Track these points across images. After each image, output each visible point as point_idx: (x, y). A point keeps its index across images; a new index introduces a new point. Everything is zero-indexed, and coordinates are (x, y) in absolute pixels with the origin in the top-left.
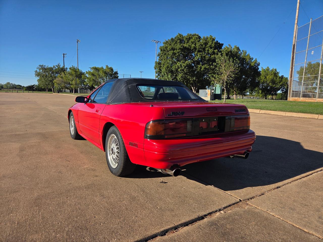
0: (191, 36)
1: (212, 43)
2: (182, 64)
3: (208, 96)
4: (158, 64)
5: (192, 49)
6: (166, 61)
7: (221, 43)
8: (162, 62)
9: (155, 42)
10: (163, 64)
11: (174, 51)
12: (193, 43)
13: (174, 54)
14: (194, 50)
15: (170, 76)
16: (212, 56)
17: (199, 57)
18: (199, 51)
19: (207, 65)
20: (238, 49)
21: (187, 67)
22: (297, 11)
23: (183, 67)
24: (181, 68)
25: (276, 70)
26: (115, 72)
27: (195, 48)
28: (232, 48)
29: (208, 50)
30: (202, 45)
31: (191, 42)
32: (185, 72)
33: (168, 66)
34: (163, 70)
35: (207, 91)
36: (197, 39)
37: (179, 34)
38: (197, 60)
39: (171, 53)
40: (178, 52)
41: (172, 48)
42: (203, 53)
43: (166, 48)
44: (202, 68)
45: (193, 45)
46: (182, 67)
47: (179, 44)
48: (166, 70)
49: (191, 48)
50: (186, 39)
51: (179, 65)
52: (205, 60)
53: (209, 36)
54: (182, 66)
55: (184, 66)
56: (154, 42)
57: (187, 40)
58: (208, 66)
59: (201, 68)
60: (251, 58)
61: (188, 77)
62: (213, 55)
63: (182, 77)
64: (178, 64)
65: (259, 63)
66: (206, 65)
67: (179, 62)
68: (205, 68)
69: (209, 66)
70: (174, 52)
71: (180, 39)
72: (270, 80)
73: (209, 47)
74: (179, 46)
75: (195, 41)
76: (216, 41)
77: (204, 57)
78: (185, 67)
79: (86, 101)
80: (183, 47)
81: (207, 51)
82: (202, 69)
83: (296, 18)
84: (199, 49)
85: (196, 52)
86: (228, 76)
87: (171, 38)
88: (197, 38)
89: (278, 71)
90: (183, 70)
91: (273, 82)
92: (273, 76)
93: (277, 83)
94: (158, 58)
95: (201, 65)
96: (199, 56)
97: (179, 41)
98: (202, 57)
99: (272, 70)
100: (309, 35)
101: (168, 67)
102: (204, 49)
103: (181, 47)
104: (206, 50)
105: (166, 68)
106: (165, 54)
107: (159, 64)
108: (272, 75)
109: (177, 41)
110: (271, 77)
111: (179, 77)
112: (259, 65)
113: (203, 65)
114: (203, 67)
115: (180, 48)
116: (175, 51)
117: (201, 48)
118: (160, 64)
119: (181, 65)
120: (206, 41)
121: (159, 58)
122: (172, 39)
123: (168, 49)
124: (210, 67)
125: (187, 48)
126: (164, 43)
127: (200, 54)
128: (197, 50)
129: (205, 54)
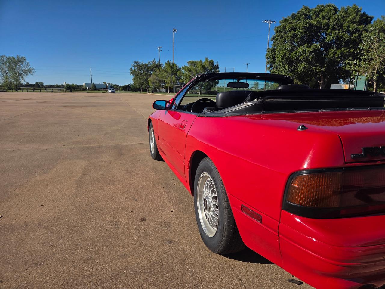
0: (322, 8)
1: (357, 15)
2: (306, 48)
4: (271, 51)
5: (323, 26)
6: (283, 47)
7: (370, 15)
8: (278, 48)
9: (268, 22)
10: (279, 51)
11: (296, 31)
12: (324, 18)
13: (295, 35)
14: (326, 28)
15: (287, 67)
16: (354, 35)
17: (334, 37)
18: (334, 29)
21: (313, 54)
23: (308, 54)
24: (304, 55)
26: (215, 66)
29: (348, 27)
30: (339, 20)
31: (322, 16)
32: (310, 60)
33: (285, 53)
34: (279, 58)
35: (343, 87)
36: (332, 12)
37: (305, 7)
38: (329, 41)
39: (290, 34)
40: (301, 33)
41: (293, 26)
42: (341, 31)
43: (284, 28)
45: (325, 21)
46: (306, 53)
47: (304, 21)
48: (282, 59)
49: (321, 25)
52: (343, 42)
53: (351, 6)
54: (307, 51)
55: (308, 51)
56: (266, 22)
57: (315, 14)
58: (346, 50)
59: (335, 53)
62: (355, 33)
63: (304, 68)
64: (301, 49)
66: (343, 49)
67: (301, 47)
68: (342, 54)
69: (348, 50)
70: (295, 34)
71: (306, 15)
73: (350, 21)
74: (303, 23)
75: (329, 14)
76: (362, 12)
77: (342, 36)
78: (310, 54)
79: (168, 107)
80: (310, 24)
81: (346, 28)
82: (337, 56)
84: (334, 26)
85: (329, 31)
86: (381, 63)
87: (292, 14)
88: (331, 10)
90: (307, 58)
94: (271, 43)
95: (336, 49)
96: (333, 35)
98: (337, 36)
101: (285, 54)
102: (341, 26)
103: (306, 24)
105: (282, 56)
106: (282, 37)
109: (301, 16)
111: (301, 67)
113: (338, 49)
114: (338, 52)
115: (304, 27)
117: (337, 24)
118: (273, 50)
119: (304, 50)
120: (346, 12)
122: (294, 16)
123: (287, 29)
124: (349, 50)
125: (316, 26)
126: (281, 22)
127: (336, 33)
128: (331, 27)
129: (343, 32)
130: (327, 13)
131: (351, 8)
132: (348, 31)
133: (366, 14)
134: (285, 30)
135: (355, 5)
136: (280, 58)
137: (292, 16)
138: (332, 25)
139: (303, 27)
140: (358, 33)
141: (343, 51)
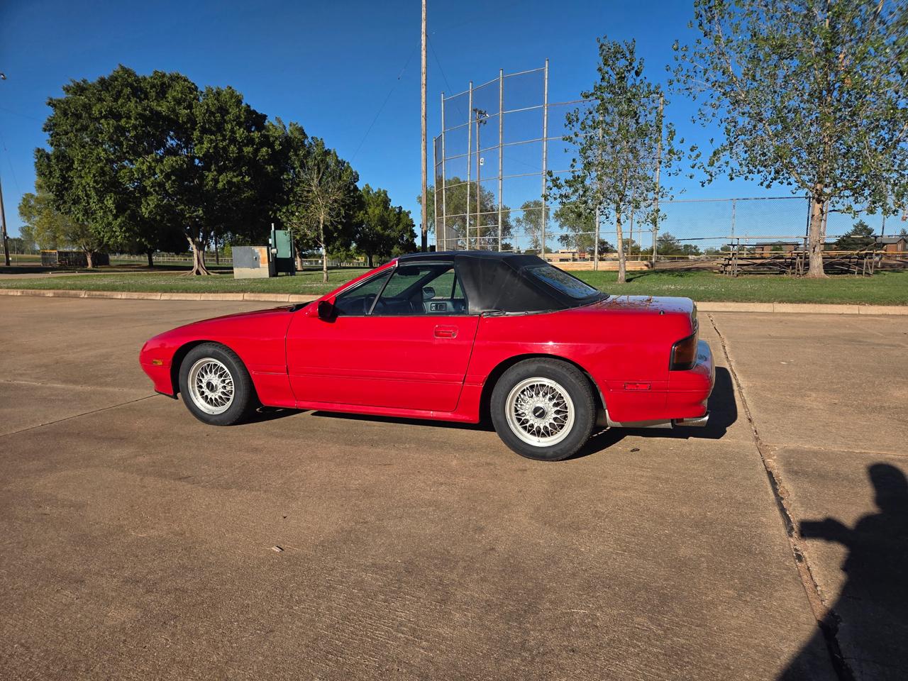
0: (166, 80)
2: (153, 164)
3: (261, 265)
4: (57, 158)
5: (183, 122)
6: (90, 153)
7: (259, 112)
8: (76, 154)
10: (82, 162)
11: (120, 120)
12: (179, 102)
13: (121, 130)
14: (189, 125)
15: (110, 202)
16: (246, 149)
17: (210, 148)
18: (204, 131)
19: (235, 174)
20: (301, 131)
21: (173, 178)
22: (424, 53)
23: (159, 177)
24: (153, 178)
25: (385, 193)
27: (192, 119)
28: (284, 127)
29: (233, 131)
30: (212, 114)
31: (174, 99)
32: (169, 191)
33: (102, 168)
34: (85, 180)
35: (256, 251)
36: (191, 93)
37: (123, 68)
38: (201, 155)
39: (107, 126)
40: (135, 127)
42: (220, 138)
43: (87, 108)
44: (220, 180)
45: (183, 110)
46: (155, 175)
47: (136, 102)
48: (95, 181)
49: (178, 117)
50: (151, 89)
51: (144, 167)
52: (228, 160)
53: (224, 88)
54: (157, 171)
55: (162, 171)
57: (154, 89)
58: (237, 176)
59: (216, 181)
60: (339, 162)
61: (179, 208)
62: (247, 145)
63: (157, 207)
65: (356, 173)
66: (230, 174)
67: (140, 159)
68: (229, 182)
69: (240, 178)
70: (120, 126)
71: (131, 85)
72: (376, 219)
73: (234, 121)
74: (136, 107)
75: (186, 96)
76: (245, 104)
77: (225, 149)
78: (168, 176)
80: (152, 110)
81: (228, 134)
82: (220, 185)
83: (423, 70)
84: (204, 123)
85: (196, 134)
87: (98, 79)
89: (389, 196)
90: (161, 185)
91: (384, 222)
92: (381, 207)
93: (392, 227)
94: (47, 136)
95: (215, 173)
96: (206, 145)
97: (128, 91)
98: (216, 147)
99: (379, 194)
100: (470, 121)
101: (102, 172)
102: (220, 127)
103: (145, 110)
104: (225, 130)
105: (94, 176)
106: (84, 128)
107: (62, 161)
108: (378, 205)
109: (122, 90)
110: (377, 212)
111: (149, 205)
112: (356, 178)
113: (220, 172)
114: (223, 180)
115: (140, 115)
116: (123, 122)
117: (210, 122)
118: (61, 157)
119: (150, 168)
120: (217, 99)
121: (50, 139)
122: (102, 81)
123: (95, 111)
124: (242, 179)
125: (166, 118)
126: (67, 90)
127: (211, 140)
128: (199, 125)
129: (224, 140)
130: (182, 93)
131: (224, 92)
132: (233, 140)
133: (252, 108)
134: (90, 114)
135: (230, 88)
136: (89, 179)
137: (100, 82)
138: (200, 123)
139: (138, 114)
140: (252, 146)
141: (231, 178)
